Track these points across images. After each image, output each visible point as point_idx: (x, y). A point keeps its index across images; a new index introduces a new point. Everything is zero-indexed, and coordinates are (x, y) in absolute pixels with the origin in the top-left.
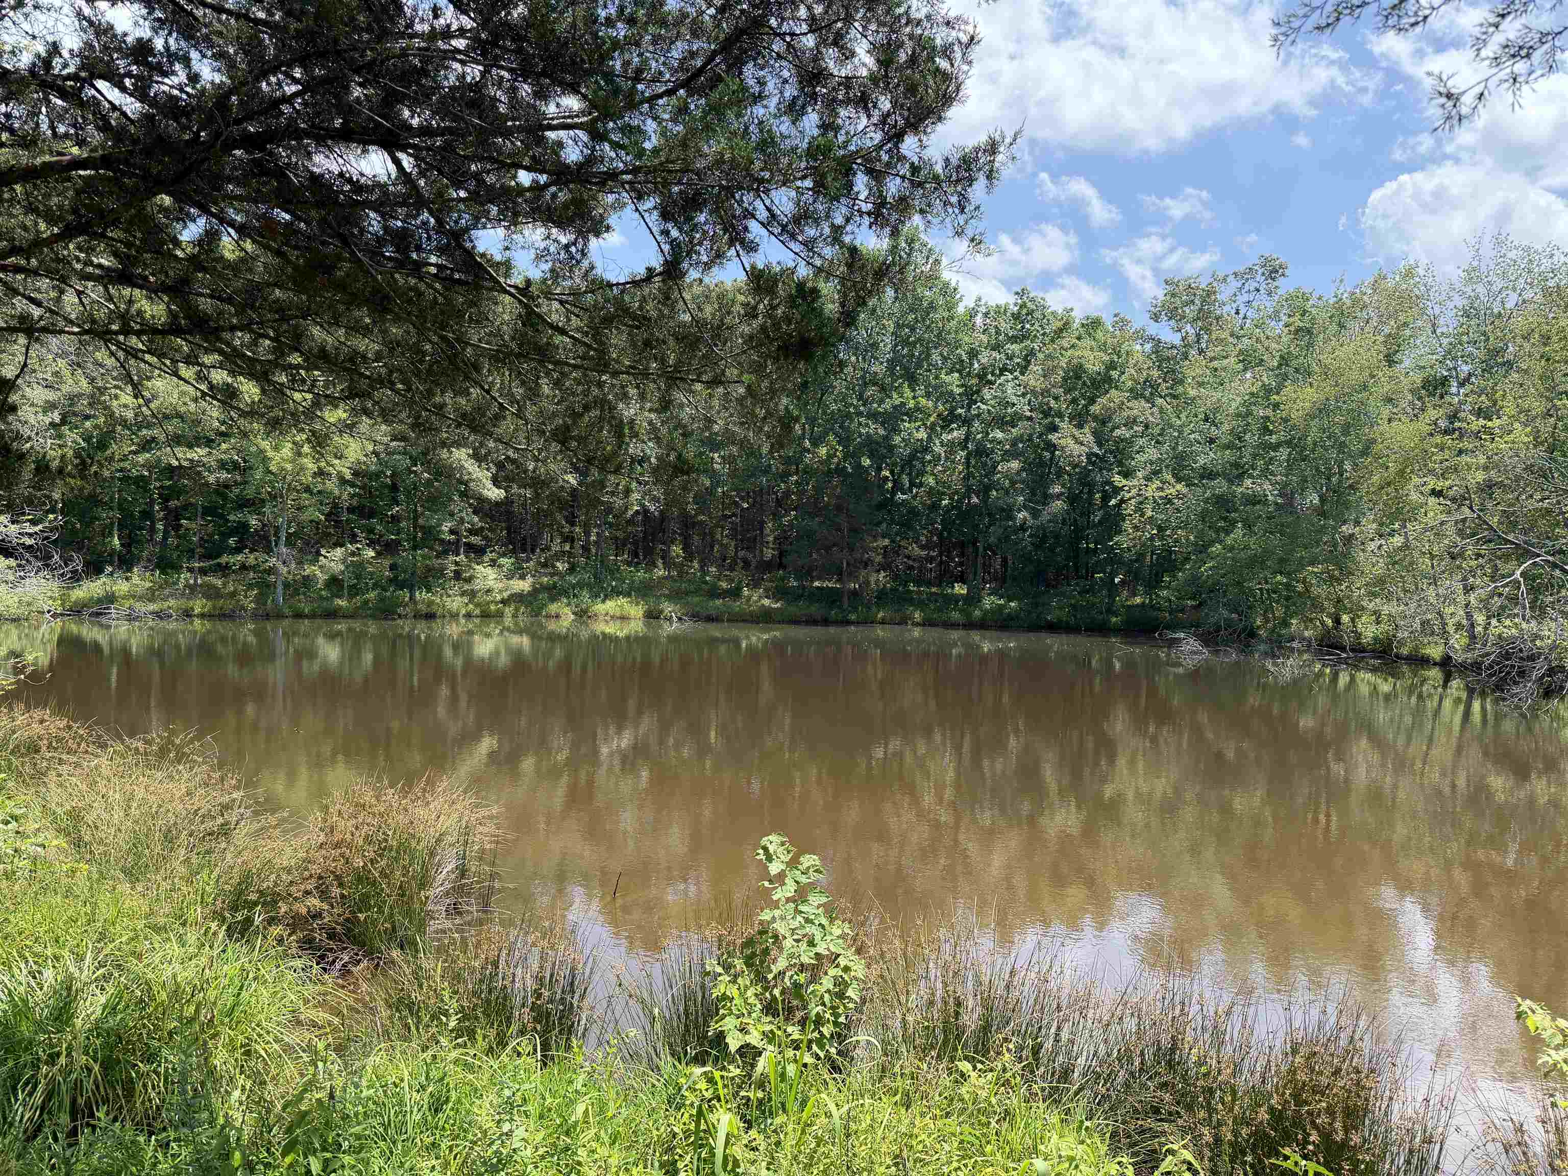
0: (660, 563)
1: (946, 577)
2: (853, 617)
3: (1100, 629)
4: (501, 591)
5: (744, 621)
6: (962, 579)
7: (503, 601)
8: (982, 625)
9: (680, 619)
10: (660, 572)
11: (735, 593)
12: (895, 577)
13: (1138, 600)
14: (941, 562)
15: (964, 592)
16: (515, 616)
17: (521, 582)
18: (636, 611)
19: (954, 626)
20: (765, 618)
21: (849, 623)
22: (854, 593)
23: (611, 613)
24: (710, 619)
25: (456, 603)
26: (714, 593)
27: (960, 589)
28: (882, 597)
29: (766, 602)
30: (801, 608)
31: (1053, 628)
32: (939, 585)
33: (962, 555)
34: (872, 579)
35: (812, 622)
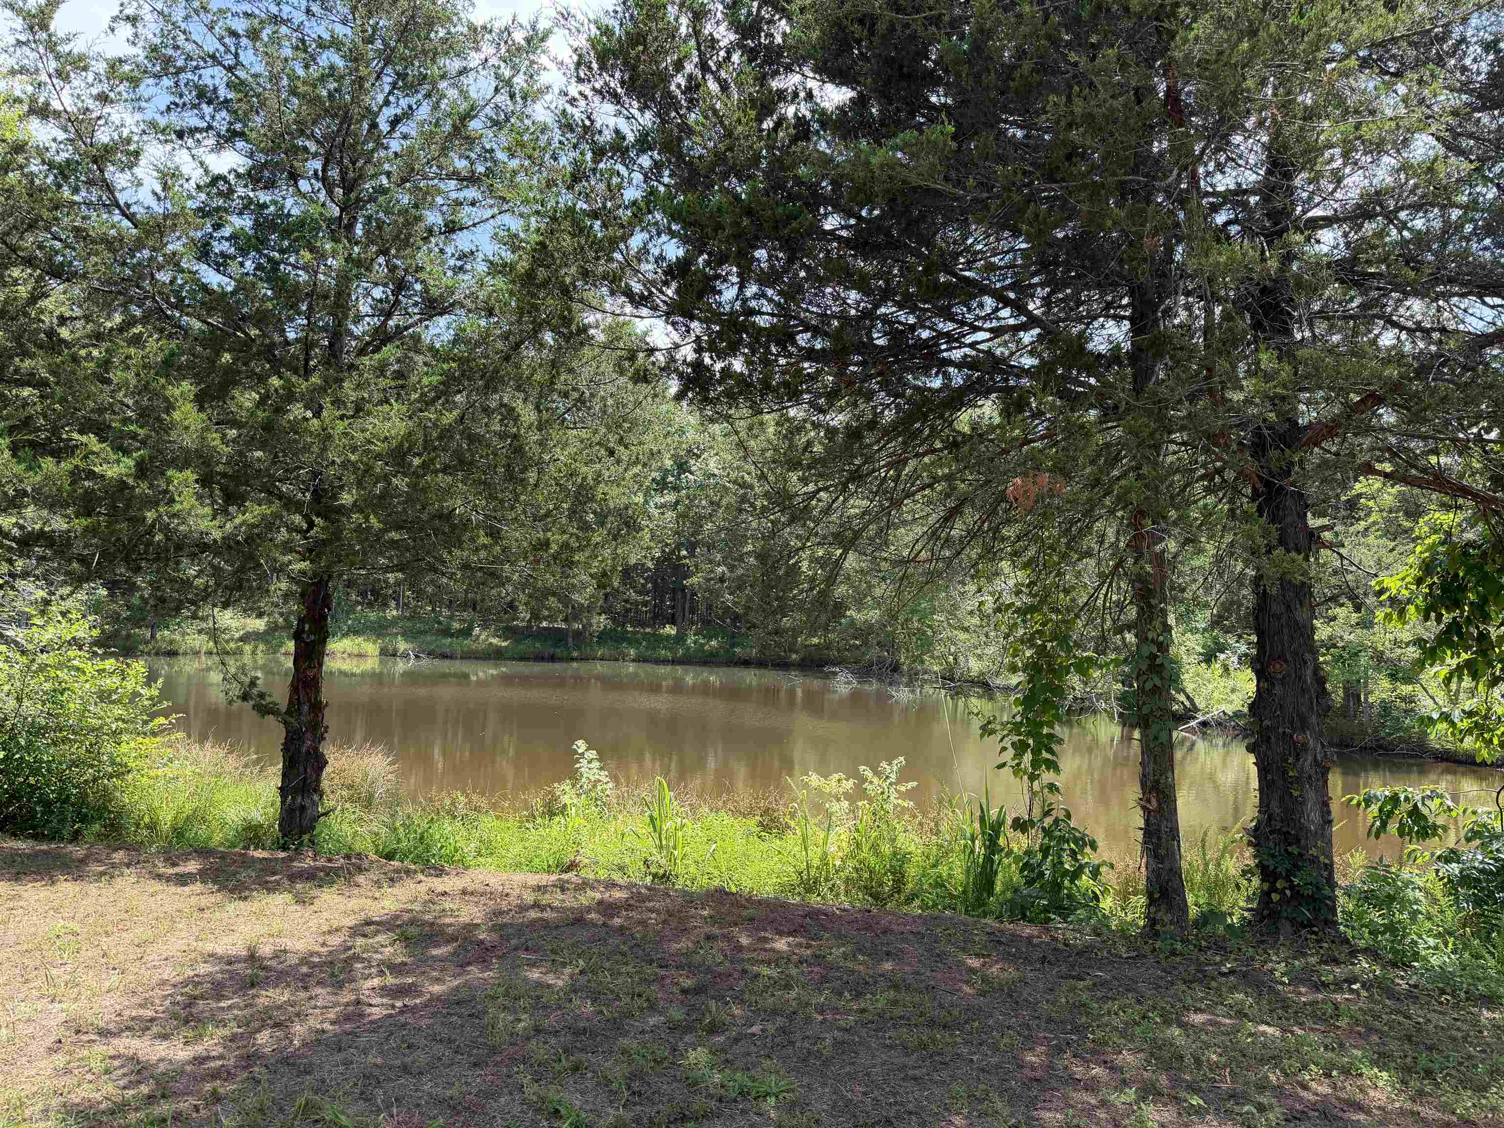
0: (393, 604)
1: (660, 617)
2: (575, 654)
3: (783, 665)
4: (238, 630)
5: (476, 658)
6: (673, 622)
7: (241, 639)
8: (686, 661)
9: (417, 657)
10: (392, 613)
11: (466, 633)
12: (614, 620)
13: (815, 640)
14: (655, 606)
15: (673, 632)
16: (254, 653)
17: (258, 621)
18: (371, 648)
19: (665, 662)
20: (495, 655)
21: (573, 659)
22: (578, 634)
23: (349, 650)
24: (444, 656)
25: (196, 640)
26: (446, 632)
27: (670, 630)
28: (604, 637)
29: (495, 641)
30: (527, 647)
31: (746, 663)
32: (652, 626)
33: (673, 599)
34: (594, 621)
35: (539, 658)
